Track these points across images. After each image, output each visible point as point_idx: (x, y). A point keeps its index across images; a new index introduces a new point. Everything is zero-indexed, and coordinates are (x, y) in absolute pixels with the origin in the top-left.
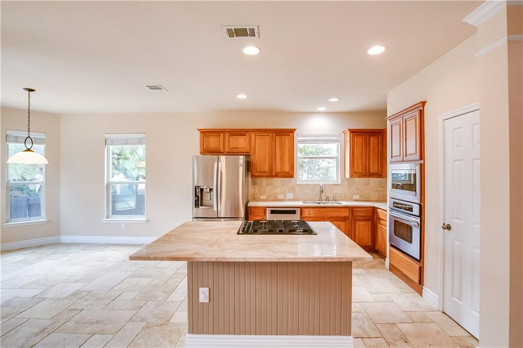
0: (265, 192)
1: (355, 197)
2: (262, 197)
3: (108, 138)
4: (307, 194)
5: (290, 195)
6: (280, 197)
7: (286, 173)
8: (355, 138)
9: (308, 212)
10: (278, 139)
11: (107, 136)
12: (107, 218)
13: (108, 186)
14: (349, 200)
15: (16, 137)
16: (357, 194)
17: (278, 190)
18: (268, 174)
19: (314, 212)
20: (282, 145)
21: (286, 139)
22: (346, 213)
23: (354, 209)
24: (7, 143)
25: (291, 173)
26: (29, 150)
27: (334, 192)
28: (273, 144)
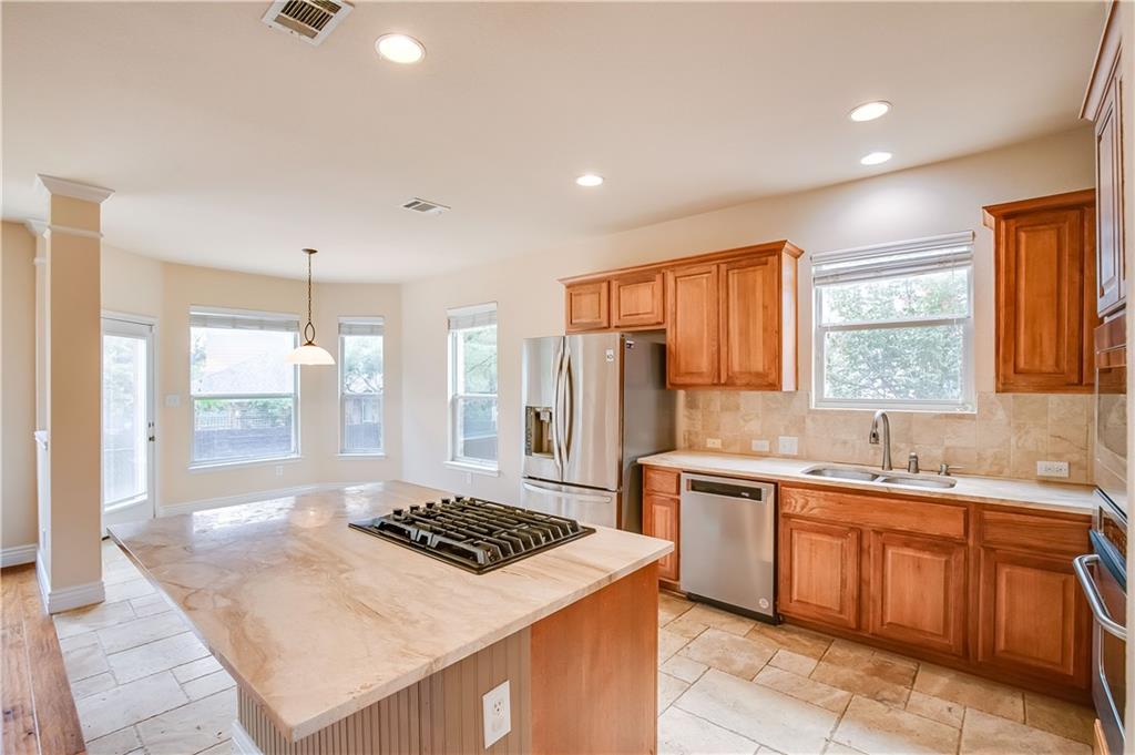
0: (718, 429)
1: (1043, 468)
2: (712, 443)
3: (453, 317)
4: (845, 443)
5: (788, 444)
6: (760, 445)
7: (758, 375)
8: (1023, 236)
9: (801, 502)
10: (734, 279)
11: (451, 313)
12: (453, 460)
13: (454, 402)
14: (1017, 477)
15: (351, 326)
16: (1058, 457)
17: (754, 426)
18: (708, 381)
19: (823, 503)
20: (745, 294)
21: (758, 276)
22: (952, 527)
23: (988, 515)
24: (341, 336)
25: (772, 377)
26: (310, 343)
27: (947, 443)
28: (722, 294)
